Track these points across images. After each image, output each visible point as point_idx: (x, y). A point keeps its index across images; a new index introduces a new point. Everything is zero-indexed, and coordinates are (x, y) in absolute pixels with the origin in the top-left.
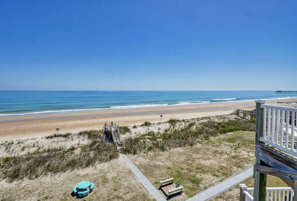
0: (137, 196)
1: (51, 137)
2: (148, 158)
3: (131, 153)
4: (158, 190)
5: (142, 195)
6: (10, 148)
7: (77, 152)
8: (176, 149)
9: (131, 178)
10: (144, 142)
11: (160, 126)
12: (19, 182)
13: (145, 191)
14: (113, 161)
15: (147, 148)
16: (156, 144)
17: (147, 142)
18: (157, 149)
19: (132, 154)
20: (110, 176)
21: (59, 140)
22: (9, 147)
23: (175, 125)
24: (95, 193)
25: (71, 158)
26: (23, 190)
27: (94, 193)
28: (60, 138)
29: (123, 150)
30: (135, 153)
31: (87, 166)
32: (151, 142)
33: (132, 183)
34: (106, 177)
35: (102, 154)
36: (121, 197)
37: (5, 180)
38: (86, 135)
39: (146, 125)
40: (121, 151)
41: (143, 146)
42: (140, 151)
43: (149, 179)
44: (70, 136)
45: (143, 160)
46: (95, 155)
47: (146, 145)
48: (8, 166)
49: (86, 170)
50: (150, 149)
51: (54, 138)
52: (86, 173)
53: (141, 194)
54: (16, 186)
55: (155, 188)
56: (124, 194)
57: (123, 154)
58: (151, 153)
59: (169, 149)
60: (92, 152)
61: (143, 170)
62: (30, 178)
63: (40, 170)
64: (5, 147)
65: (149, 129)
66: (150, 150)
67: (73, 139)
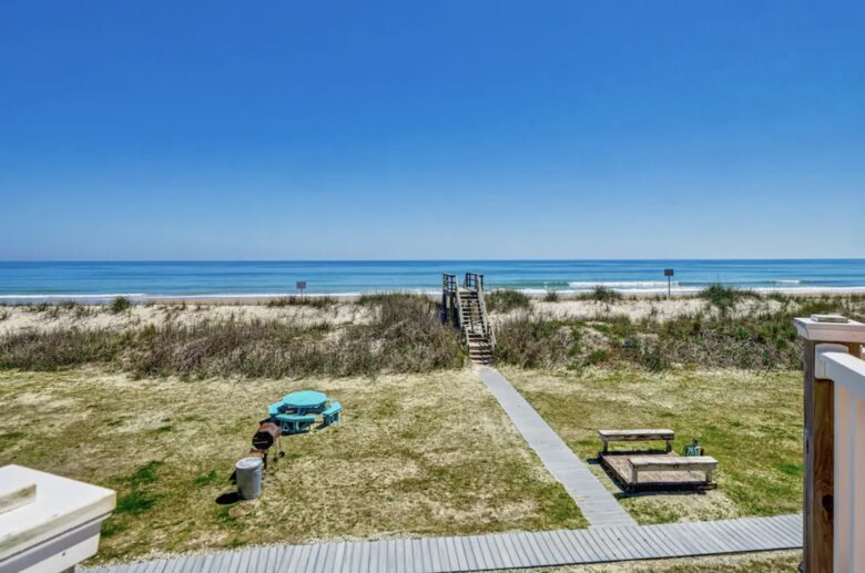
0: (485, 465)
1: (281, 304)
2: (582, 382)
3: (514, 364)
4: (587, 465)
5: (508, 465)
6: (176, 317)
7: (333, 337)
8: (719, 373)
9: (485, 419)
10: (576, 336)
11: (659, 306)
12: (155, 382)
13: (525, 455)
14: (440, 375)
15: (585, 355)
16: (627, 346)
17: (589, 337)
18: (628, 364)
19: (518, 366)
20: (408, 404)
21: (300, 314)
22: (173, 316)
23: (731, 305)
24: (336, 431)
25: (308, 346)
26: (151, 397)
27: (331, 431)
28: (304, 308)
29: (491, 353)
30: (530, 365)
31: (349, 375)
32: (606, 339)
33: (482, 428)
34: (397, 403)
35: (409, 352)
36: (420, 454)
37: (128, 373)
38: (378, 304)
39: (600, 299)
40: (482, 354)
41: (569, 348)
42: (554, 359)
43: (558, 430)
44: (333, 307)
45: (558, 384)
46: (387, 351)
47: (583, 345)
48: (147, 345)
49: (342, 383)
50: (597, 358)
51: (287, 307)
52: (337, 387)
53: (501, 462)
54: (142, 388)
55: (575, 457)
56: (436, 451)
57: (485, 364)
58: (598, 372)
59: (686, 368)
60: (379, 343)
61: (545, 407)
62: (185, 379)
63: (215, 363)
64: (165, 315)
65: (608, 310)
66: (595, 363)
67: (337, 313)
